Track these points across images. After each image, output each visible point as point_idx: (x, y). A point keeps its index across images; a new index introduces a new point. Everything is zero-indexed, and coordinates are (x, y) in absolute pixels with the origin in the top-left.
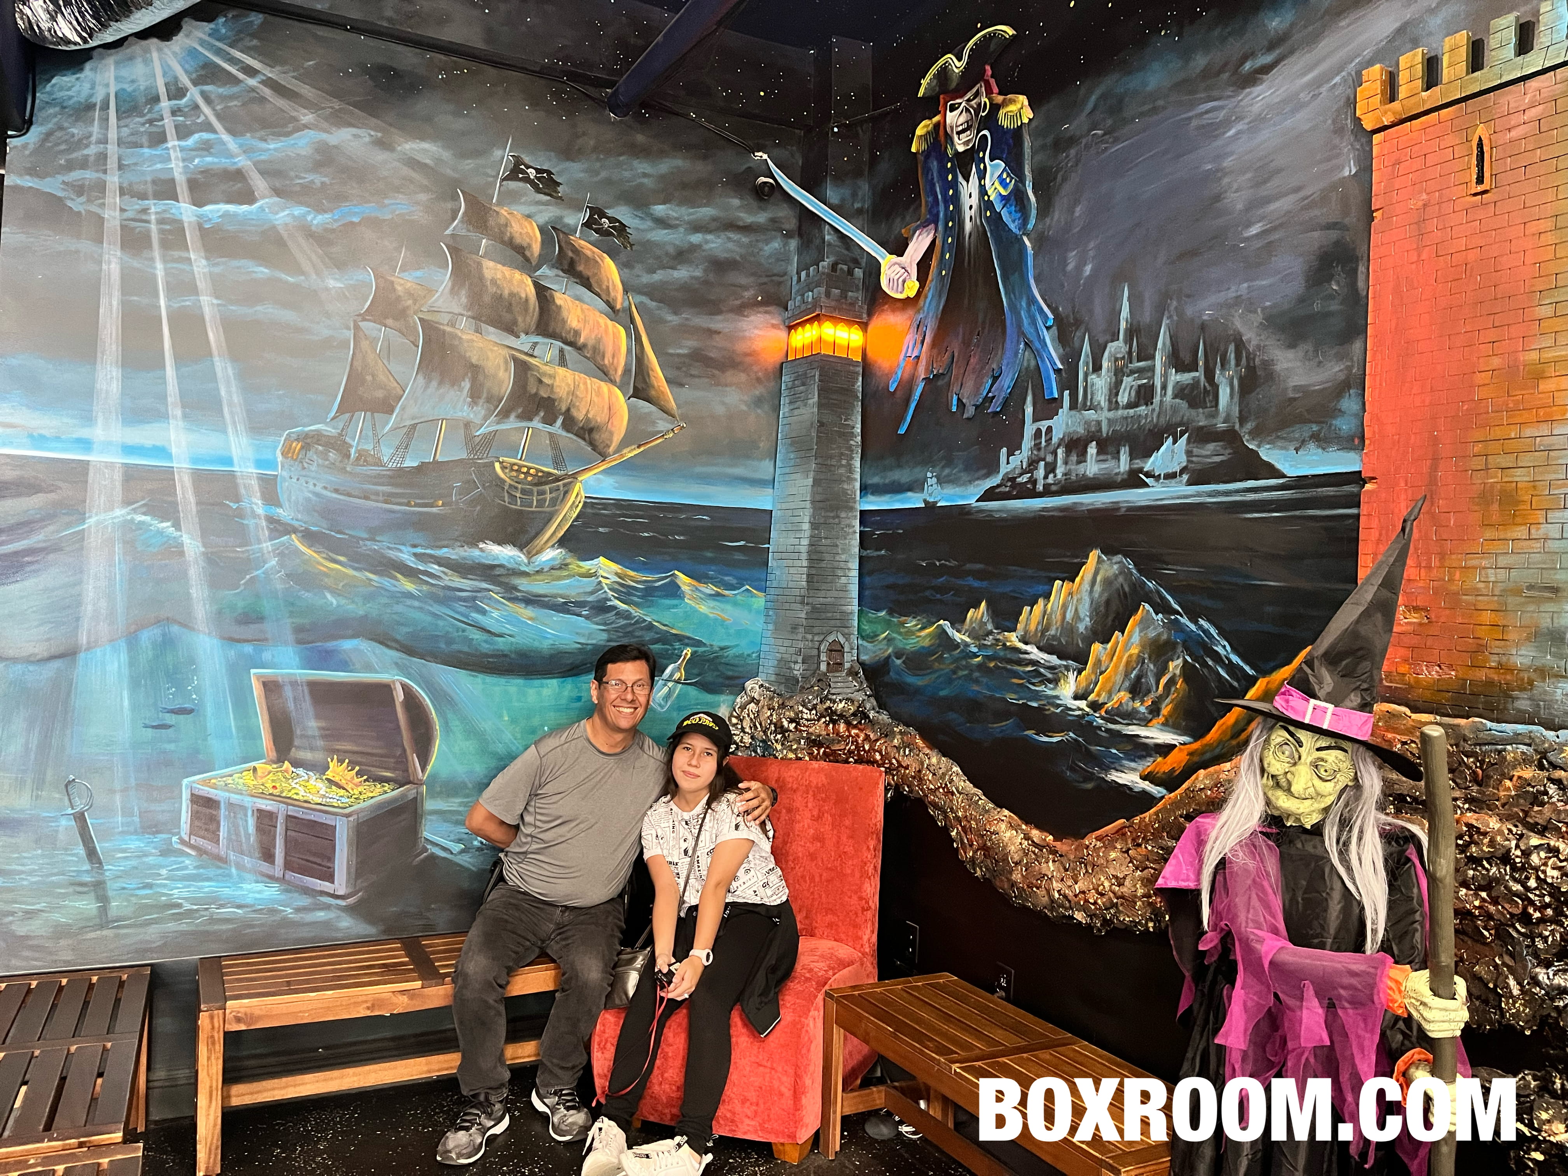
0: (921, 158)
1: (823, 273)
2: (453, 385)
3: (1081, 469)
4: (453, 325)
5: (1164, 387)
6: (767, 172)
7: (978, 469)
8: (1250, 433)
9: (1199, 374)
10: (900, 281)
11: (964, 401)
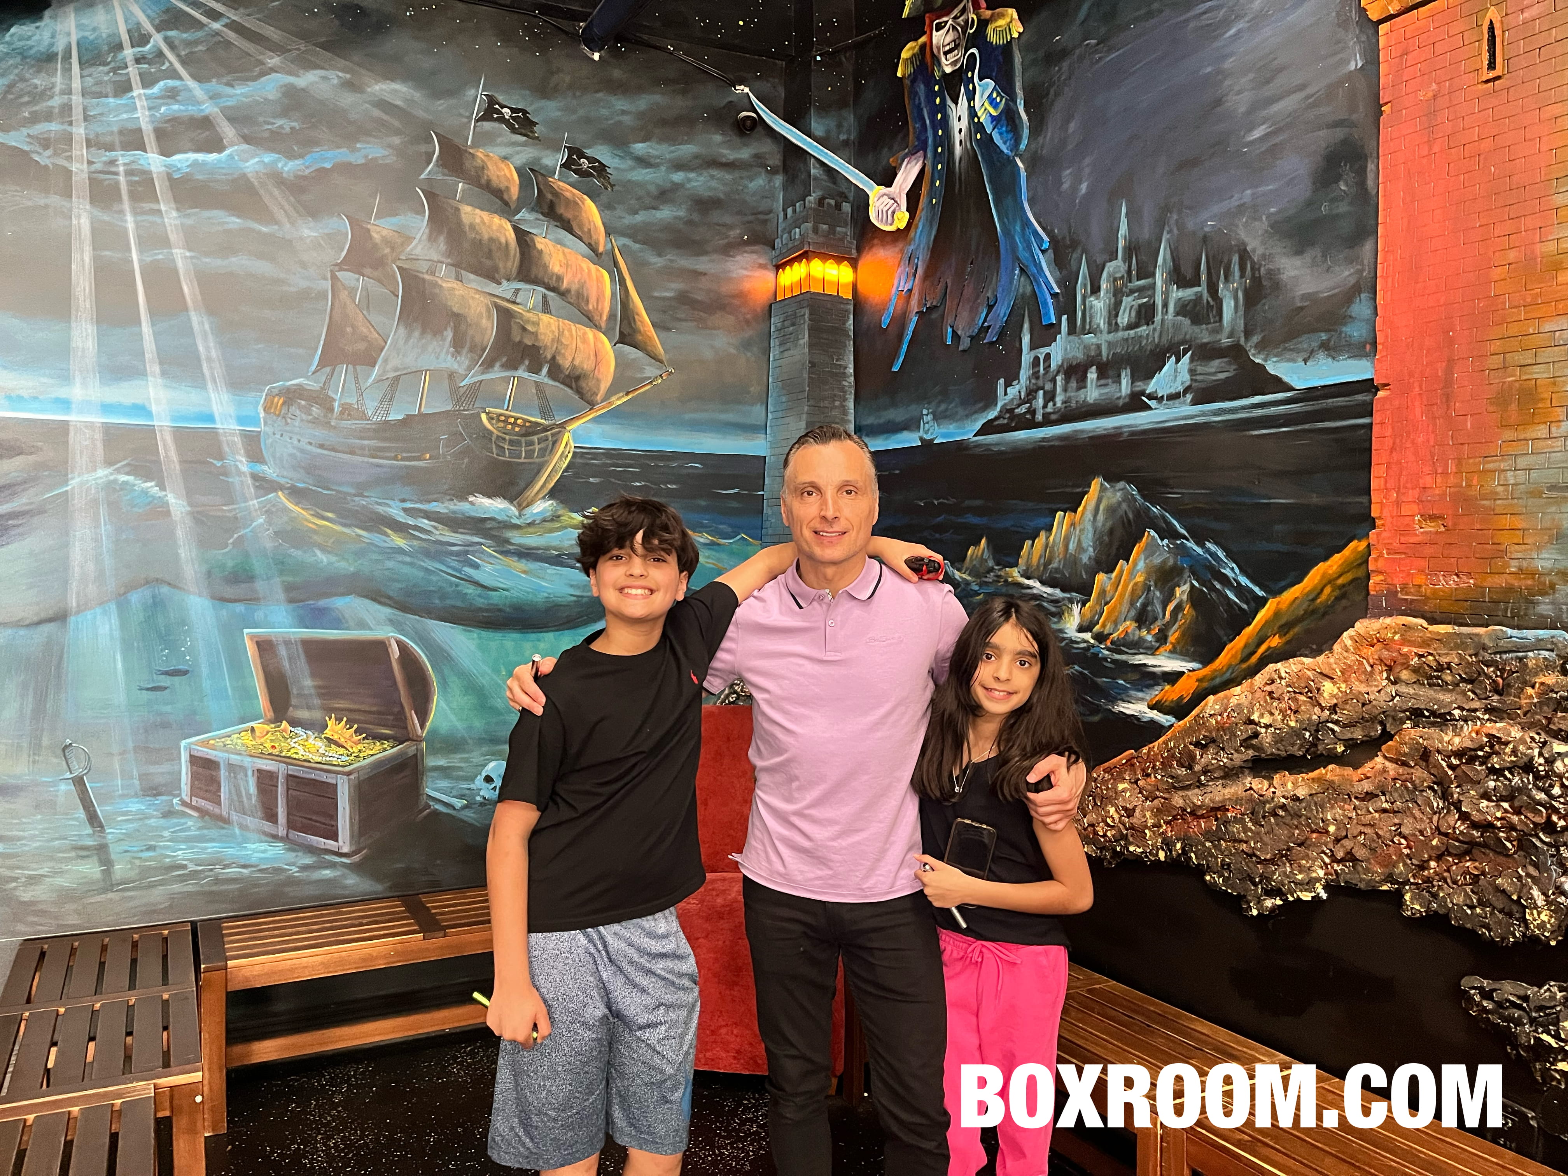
0: (907, 82)
1: (811, 208)
2: (435, 335)
3: (1081, 395)
4: (433, 273)
5: (1165, 305)
6: (748, 106)
7: (975, 402)
8: (1256, 347)
9: (1202, 289)
10: (890, 212)
11: (959, 333)
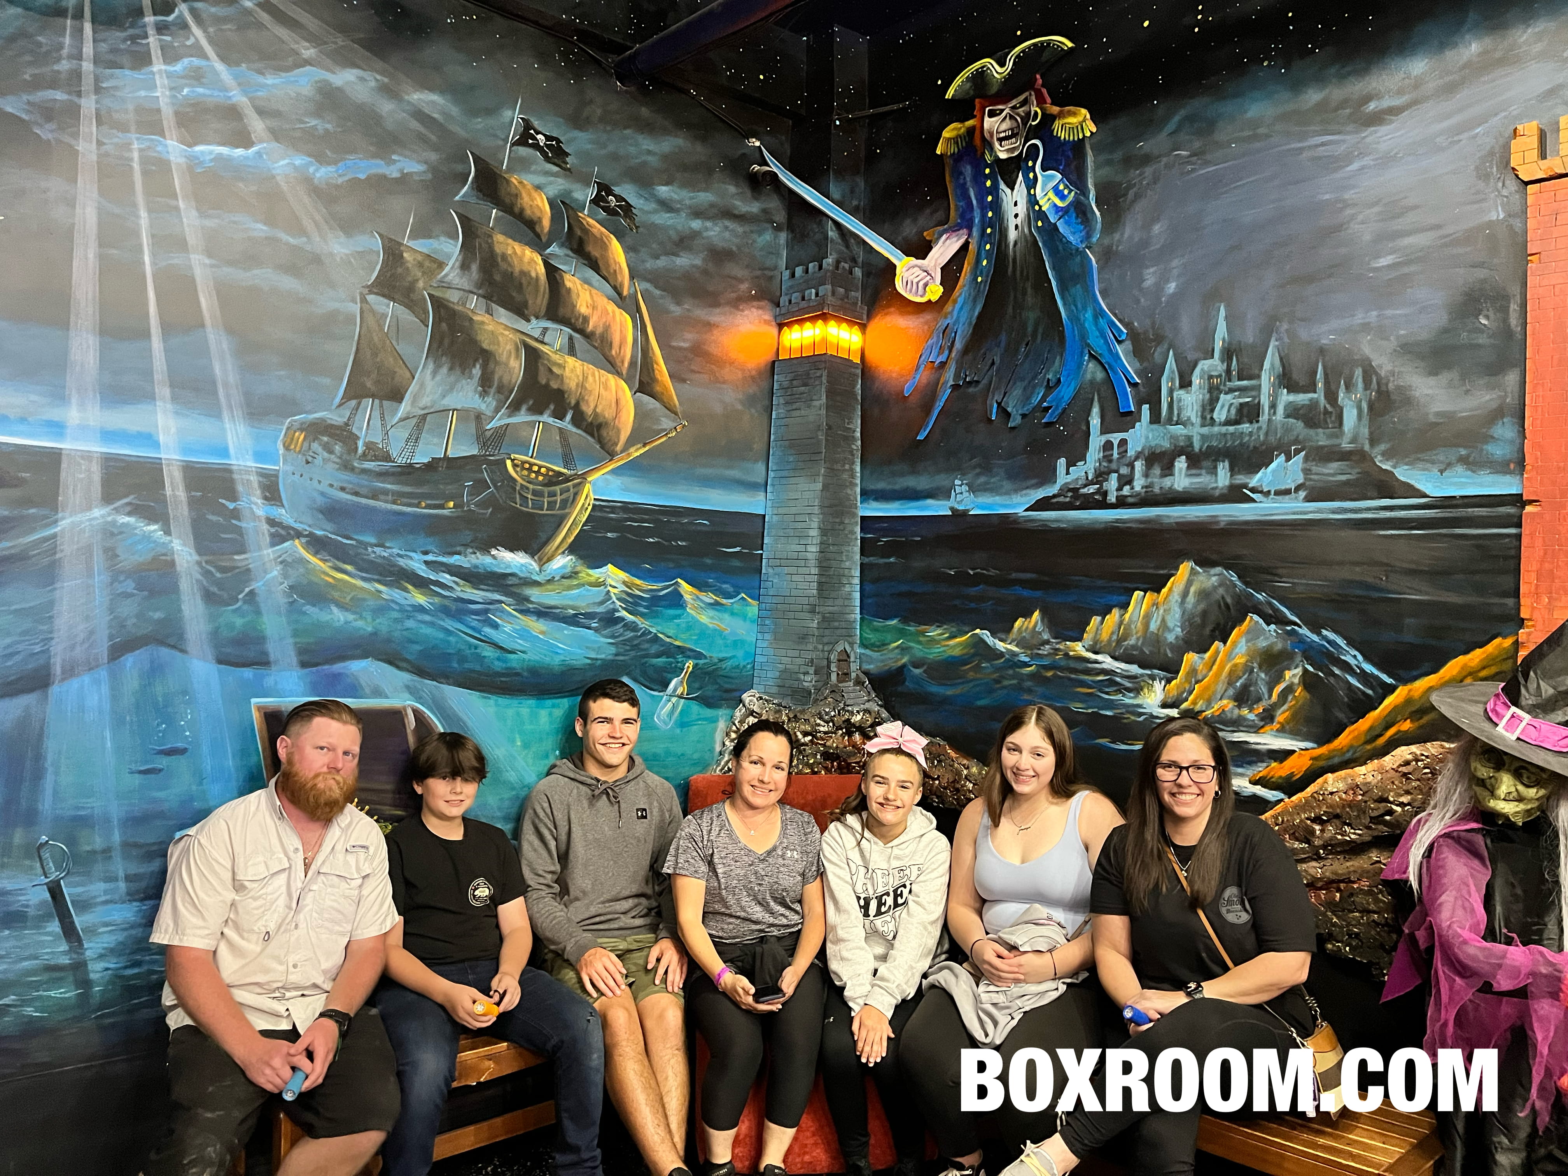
0: (949, 162)
1: (828, 271)
2: (463, 372)
3: (1167, 482)
4: (464, 304)
5: (1273, 406)
6: (760, 160)
7: (1027, 478)
8: (1383, 454)
9: (1319, 396)
10: (921, 284)
11: (1009, 409)
